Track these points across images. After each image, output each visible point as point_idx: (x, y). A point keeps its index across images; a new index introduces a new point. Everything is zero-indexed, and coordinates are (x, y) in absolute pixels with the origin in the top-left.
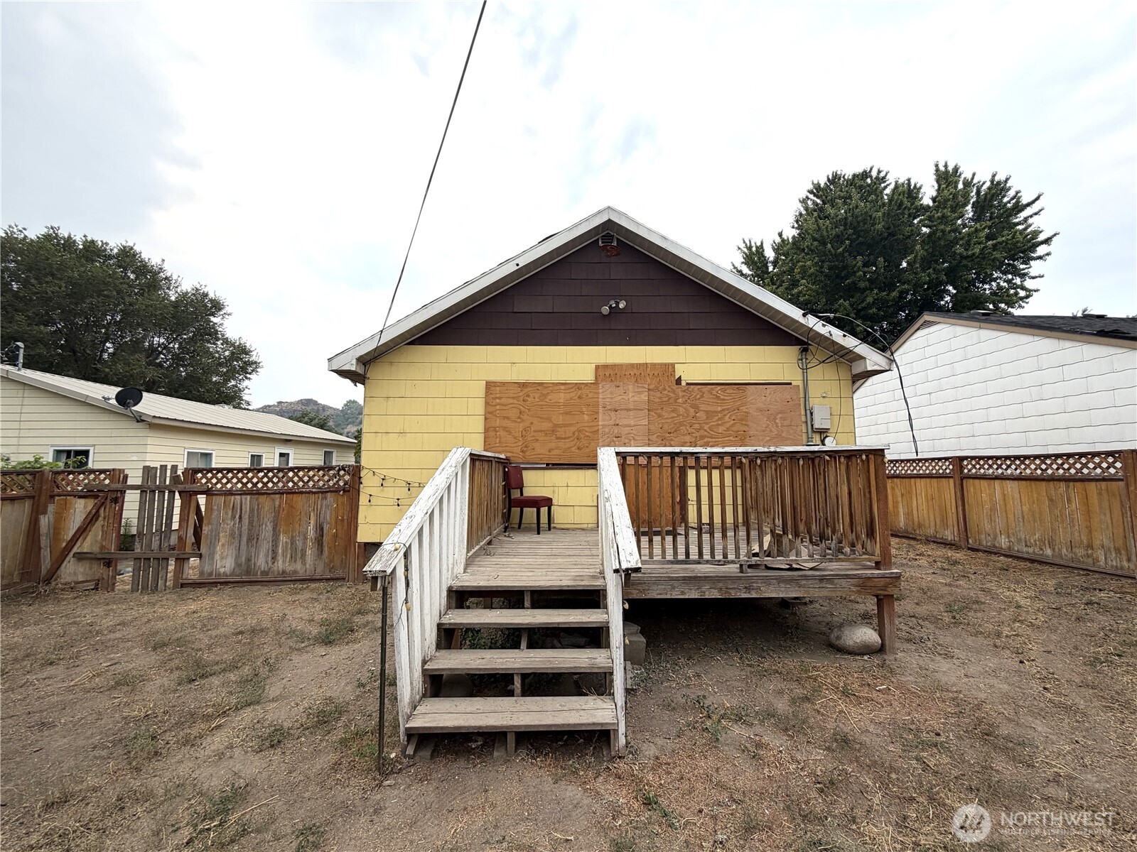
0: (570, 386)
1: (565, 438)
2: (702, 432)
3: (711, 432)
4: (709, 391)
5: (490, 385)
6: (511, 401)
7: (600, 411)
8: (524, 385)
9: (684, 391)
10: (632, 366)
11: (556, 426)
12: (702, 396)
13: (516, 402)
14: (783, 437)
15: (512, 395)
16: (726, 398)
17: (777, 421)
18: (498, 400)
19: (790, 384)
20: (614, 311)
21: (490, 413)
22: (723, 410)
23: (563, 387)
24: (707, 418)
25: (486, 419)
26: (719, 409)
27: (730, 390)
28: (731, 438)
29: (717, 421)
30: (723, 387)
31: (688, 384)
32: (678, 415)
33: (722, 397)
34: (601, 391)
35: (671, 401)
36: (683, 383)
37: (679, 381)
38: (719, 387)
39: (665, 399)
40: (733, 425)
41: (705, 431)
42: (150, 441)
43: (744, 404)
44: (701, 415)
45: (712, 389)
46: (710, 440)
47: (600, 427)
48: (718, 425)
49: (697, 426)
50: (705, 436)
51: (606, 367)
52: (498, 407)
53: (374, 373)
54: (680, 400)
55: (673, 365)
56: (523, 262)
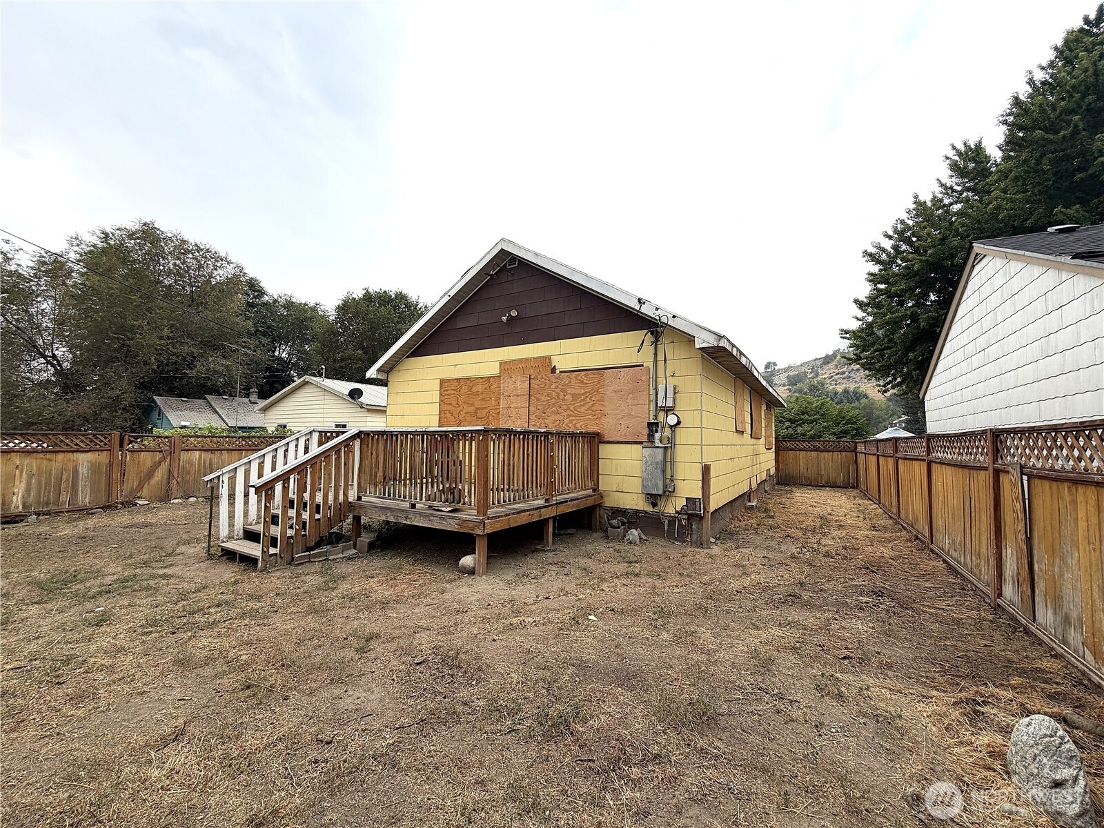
0: (485, 380)
1: (482, 418)
2: (569, 412)
3: (575, 412)
4: (575, 377)
5: (442, 382)
6: (453, 392)
7: (501, 397)
8: (458, 380)
9: (557, 378)
10: (521, 360)
11: (477, 409)
12: (570, 382)
13: (455, 392)
14: (633, 415)
15: (453, 388)
16: (587, 382)
17: (628, 400)
18: (446, 392)
19: (642, 366)
20: (511, 319)
21: (442, 401)
22: (586, 392)
23: (481, 380)
24: (573, 400)
25: (440, 405)
26: (583, 391)
27: (591, 374)
28: (590, 416)
29: (580, 402)
30: (586, 372)
31: (560, 372)
32: (551, 399)
33: (585, 381)
34: (502, 382)
35: (547, 387)
36: (558, 372)
37: (554, 370)
38: (583, 373)
39: (542, 386)
40: (593, 405)
41: (571, 411)
42: (368, 419)
43: (602, 387)
44: (568, 397)
45: (578, 375)
46: (574, 418)
47: (501, 409)
48: (581, 405)
49: (565, 407)
50: (570, 416)
51: (505, 362)
52: (446, 397)
53: (393, 378)
54: (553, 386)
55: (549, 357)
56: (452, 293)
